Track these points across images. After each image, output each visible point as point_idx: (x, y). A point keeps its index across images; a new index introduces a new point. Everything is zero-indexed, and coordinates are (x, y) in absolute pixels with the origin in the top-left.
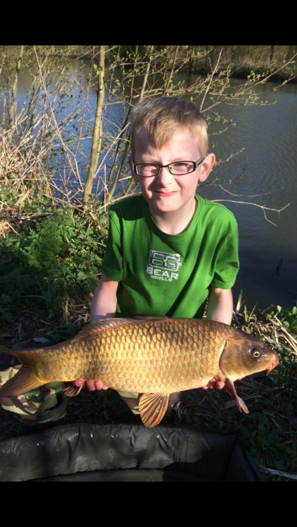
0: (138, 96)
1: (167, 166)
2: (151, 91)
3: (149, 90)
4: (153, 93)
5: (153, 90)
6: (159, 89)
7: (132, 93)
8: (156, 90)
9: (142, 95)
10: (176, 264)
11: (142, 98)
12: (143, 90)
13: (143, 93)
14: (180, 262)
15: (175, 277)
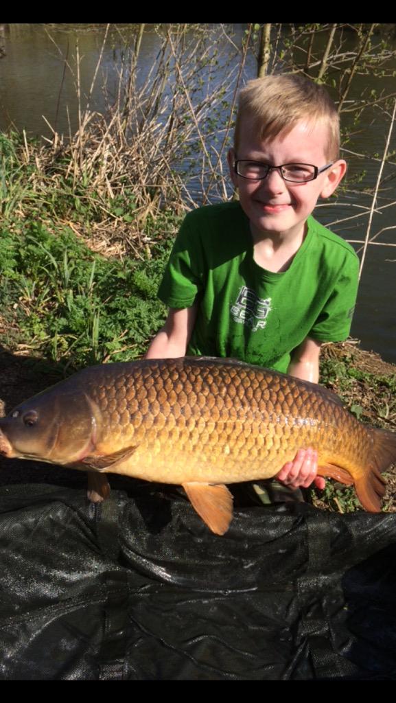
0: (318, 63)
1: (280, 167)
2: (337, 56)
3: (334, 54)
4: (339, 59)
5: (340, 55)
6: (349, 53)
7: (309, 59)
8: (343, 55)
9: (324, 61)
10: (266, 310)
11: (325, 64)
12: (327, 54)
13: (325, 59)
14: (270, 306)
15: (262, 326)
